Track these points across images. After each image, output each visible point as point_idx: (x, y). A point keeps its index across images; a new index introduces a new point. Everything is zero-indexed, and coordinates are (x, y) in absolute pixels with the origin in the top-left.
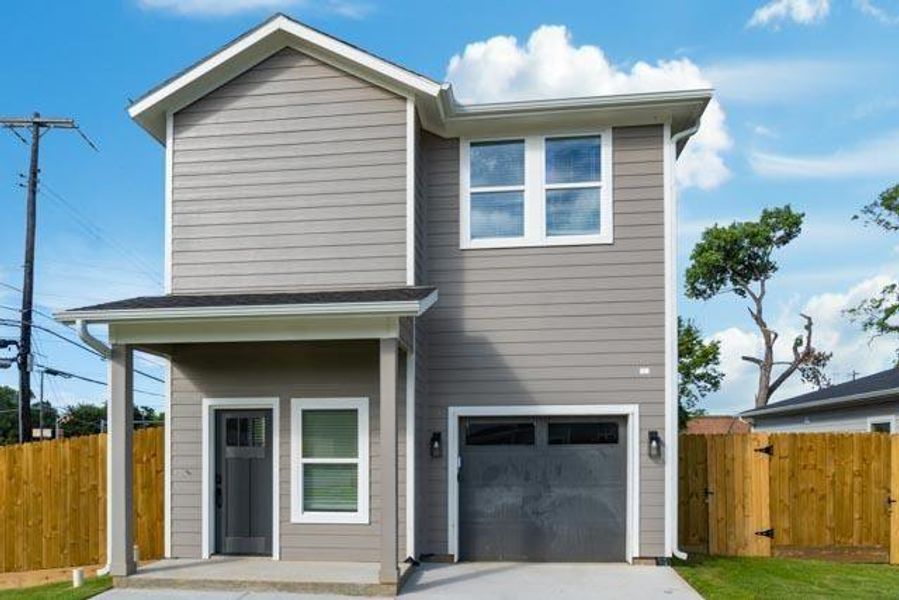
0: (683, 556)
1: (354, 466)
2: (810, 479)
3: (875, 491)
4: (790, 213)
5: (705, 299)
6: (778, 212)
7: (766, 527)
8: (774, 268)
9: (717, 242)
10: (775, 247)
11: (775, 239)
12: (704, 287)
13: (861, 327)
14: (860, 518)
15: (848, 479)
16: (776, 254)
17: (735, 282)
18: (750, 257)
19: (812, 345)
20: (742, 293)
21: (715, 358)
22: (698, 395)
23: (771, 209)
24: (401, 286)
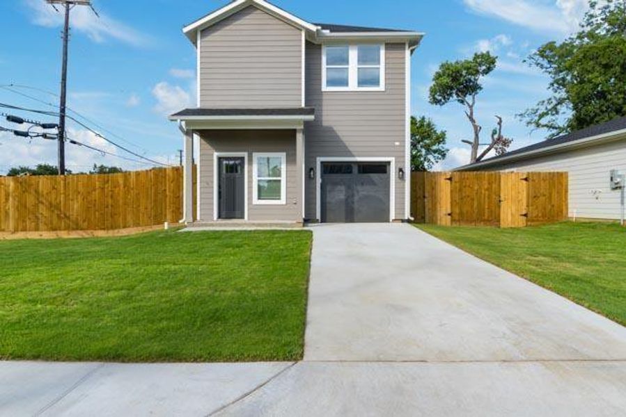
0: (412, 219)
1: (280, 181)
2: (467, 191)
3: (494, 197)
4: (489, 56)
5: (441, 105)
6: (483, 55)
7: (449, 211)
8: (481, 88)
9: (447, 72)
10: (481, 75)
11: (481, 71)
12: (440, 98)
13: (525, 124)
14: (488, 208)
15: (483, 191)
16: (482, 80)
17: (458, 96)
18: (466, 82)
19: (502, 134)
20: (462, 102)
21: (443, 140)
22: (434, 161)
23: (479, 53)
24: (298, 107)
